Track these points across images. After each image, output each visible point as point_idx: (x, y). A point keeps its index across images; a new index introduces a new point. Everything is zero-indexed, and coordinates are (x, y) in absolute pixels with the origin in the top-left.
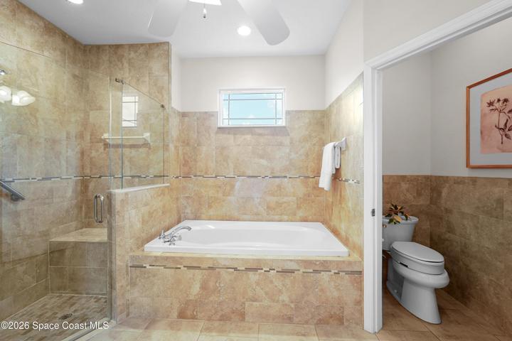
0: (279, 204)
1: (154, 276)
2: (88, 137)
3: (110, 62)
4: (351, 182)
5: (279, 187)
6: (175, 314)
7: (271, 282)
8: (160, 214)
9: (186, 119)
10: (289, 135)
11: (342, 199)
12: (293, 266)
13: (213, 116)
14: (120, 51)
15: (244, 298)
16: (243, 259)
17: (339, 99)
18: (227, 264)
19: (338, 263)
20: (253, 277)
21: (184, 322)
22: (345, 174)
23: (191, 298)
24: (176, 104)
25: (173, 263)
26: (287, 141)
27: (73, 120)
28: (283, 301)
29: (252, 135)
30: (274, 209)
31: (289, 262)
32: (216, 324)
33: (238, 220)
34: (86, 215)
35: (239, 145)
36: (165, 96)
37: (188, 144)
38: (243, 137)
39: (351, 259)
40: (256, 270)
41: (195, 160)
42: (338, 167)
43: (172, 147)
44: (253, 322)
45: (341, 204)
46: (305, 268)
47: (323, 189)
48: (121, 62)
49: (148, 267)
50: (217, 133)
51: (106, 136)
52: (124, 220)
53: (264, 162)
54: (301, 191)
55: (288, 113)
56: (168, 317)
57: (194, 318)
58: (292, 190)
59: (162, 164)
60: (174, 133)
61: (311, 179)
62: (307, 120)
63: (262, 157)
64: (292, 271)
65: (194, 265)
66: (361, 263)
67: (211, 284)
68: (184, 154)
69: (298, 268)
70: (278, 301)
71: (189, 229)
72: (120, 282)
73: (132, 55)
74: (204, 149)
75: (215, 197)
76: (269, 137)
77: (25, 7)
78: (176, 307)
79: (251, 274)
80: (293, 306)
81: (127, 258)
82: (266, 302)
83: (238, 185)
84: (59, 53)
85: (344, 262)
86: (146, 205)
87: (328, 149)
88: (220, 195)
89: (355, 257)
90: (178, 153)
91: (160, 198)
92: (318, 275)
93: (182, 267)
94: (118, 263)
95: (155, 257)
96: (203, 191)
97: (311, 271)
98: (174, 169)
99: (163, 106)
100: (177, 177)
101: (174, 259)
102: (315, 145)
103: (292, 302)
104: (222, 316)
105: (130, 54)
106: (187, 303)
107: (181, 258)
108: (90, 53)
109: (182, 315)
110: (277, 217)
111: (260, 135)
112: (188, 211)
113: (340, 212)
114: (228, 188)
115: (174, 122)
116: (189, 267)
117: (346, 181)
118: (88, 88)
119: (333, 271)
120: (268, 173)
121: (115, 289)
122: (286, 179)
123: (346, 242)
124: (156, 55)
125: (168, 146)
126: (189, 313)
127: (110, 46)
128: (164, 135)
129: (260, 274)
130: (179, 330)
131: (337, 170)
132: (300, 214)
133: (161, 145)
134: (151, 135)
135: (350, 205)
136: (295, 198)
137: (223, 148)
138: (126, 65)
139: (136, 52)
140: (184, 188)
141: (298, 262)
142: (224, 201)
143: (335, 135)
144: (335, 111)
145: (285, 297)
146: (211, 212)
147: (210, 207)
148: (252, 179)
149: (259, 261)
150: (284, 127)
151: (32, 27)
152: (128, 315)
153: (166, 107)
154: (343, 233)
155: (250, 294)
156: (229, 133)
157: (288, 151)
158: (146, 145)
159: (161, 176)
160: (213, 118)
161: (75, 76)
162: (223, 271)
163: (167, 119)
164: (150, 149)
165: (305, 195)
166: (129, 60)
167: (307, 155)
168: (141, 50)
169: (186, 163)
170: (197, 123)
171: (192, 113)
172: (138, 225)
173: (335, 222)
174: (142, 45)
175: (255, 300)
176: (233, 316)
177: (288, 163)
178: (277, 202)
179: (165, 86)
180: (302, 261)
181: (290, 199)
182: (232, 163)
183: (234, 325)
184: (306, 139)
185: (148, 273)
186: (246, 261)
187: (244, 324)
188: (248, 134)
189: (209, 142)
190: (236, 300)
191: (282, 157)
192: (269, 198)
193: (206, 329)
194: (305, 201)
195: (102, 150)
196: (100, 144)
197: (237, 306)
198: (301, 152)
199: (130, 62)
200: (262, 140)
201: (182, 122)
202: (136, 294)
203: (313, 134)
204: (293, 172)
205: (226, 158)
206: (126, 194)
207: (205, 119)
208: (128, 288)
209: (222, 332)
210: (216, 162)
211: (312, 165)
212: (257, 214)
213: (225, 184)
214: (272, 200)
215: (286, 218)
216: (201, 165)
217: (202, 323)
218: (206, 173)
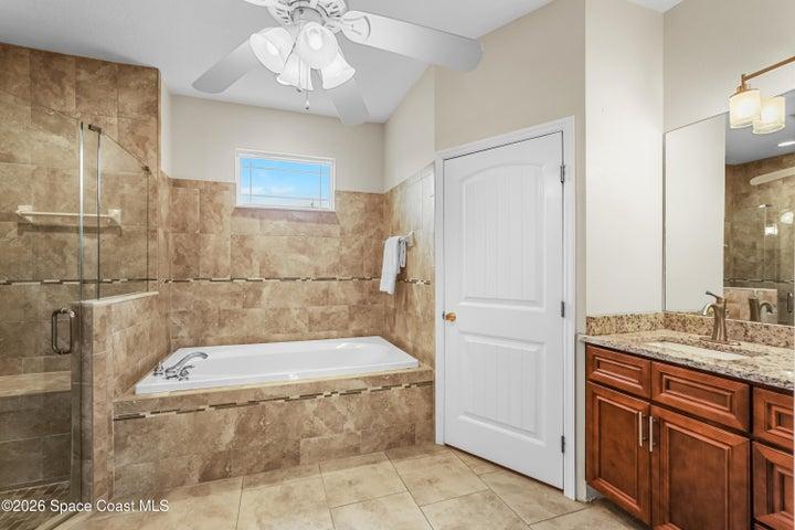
0: (325, 316)
1: (160, 428)
3: (35, 80)
4: (419, 283)
5: (326, 292)
6: (196, 478)
7: (334, 408)
8: (148, 338)
9: (181, 190)
10: (338, 223)
11: (408, 304)
12: (361, 385)
13: (227, 189)
14: (57, 66)
15: (298, 434)
16: (296, 385)
17: (404, 184)
18: (276, 394)
19: (409, 375)
20: (310, 405)
21: (212, 484)
22: (413, 274)
23: (222, 448)
24: (167, 166)
25: (192, 403)
26: (336, 230)
28: (348, 430)
29: (288, 220)
30: (319, 323)
31: (354, 381)
32: (261, 476)
33: (266, 342)
35: (268, 234)
36: (151, 153)
37: (184, 230)
38: (275, 222)
39: (421, 369)
40: (313, 396)
41: (196, 255)
42: (403, 266)
43: (161, 232)
44: (312, 463)
45: (406, 310)
46: (374, 386)
47: (386, 293)
48: (60, 84)
49: (148, 415)
50: (233, 215)
51: (24, 209)
52: (104, 348)
53: (305, 258)
54: (354, 297)
55: (338, 193)
56: (183, 483)
57: (225, 476)
58: (343, 296)
59: (144, 261)
60: (164, 212)
61: (367, 282)
62: (362, 206)
63: (302, 251)
64: (359, 392)
65: (225, 402)
66: (431, 373)
67: (252, 425)
68: (177, 245)
69: (365, 387)
70: (341, 431)
71: (205, 356)
72: (100, 446)
73: (84, 76)
74: (213, 237)
75: (229, 311)
76: (312, 224)
78: (197, 465)
79: (307, 403)
80: (359, 433)
81: (110, 407)
82: (327, 435)
83: (266, 291)
85: (415, 373)
86: (132, 324)
87: (391, 246)
88: (239, 306)
89: (426, 367)
90: (168, 244)
91: (147, 314)
92: (388, 392)
93: (207, 407)
94: (97, 416)
95: (161, 399)
96: (209, 302)
97: (380, 388)
98: (163, 269)
99: (147, 169)
100: (167, 281)
101: (194, 398)
102: (371, 237)
103: (358, 429)
104: (269, 464)
105: (78, 73)
106: (216, 456)
107: (206, 394)
109: (206, 476)
110: (322, 334)
111: (299, 221)
112: (184, 333)
113: (405, 321)
114: (251, 296)
115: (164, 193)
116: (217, 407)
117: (414, 282)
119: (404, 386)
120: (311, 274)
121: (90, 458)
122: (334, 282)
123: (414, 353)
124: (132, 84)
125: (155, 231)
126: (218, 471)
127: (33, 51)
128: (147, 213)
129: (319, 401)
130: (208, 494)
131: (403, 270)
132: (354, 327)
133: (144, 228)
134: (123, 214)
135: (418, 309)
136: (346, 307)
137: (243, 238)
138: (70, 90)
139: (92, 72)
140: (176, 299)
141: (365, 379)
142: (245, 315)
144: (398, 199)
145: (350, 425)
146: (224, 333)
147: (222, 325)
148: (288, 283)
149: (318, 384)
150: (334, 213)
152: (111, 496)
153: (153, 170)
154: (410, 345)
155: (307, 428)
156: (253, 216)
157: (338, 244)
158: (113, 227)
159: (140, 281)
160: (225, 192)
162: (269, 405)
163: (155, 190)
164: (121, 235)
165: (359, 302)
166: (78, 83)
167: (362, 250)
168: (102, 71)
169: (179, 260)
170: (200, 198)
171: (190, 181)
172: (122, 356)
173: (398, 333)
174: (105, 63)
175: (314, 435)
176: (283, 461)
177: (338, 260)
178: (322, 313)
179: (152, 137)
180: (370, 378)
181: (340, 308)
182: (258, 259)
183: (285, 473)
184: (359, 230)
185: (149, 424)
186: (301, 386)
187: (298, 468)
188: (281, 219)
189: (221, 228)
190: (287, 439)
191: (329, 252)
192: (311, 309)
193: (249, 485)
194: (360, 308)
195: (14, 233)
196: (11, 224)
197: (290, 447)
198: (354, 247)
199: (78, 87)
200: (302, 228)
201: (173, 195)
202: (126, 461)
203: (370, 224)
204: (345, 272)
205: (248, 253)
206: (109, 307)
207: (214, 193)
208: (112, 453)
209: (272, 482)
210: (233, 258)
211: (368, 263)
212: (295, 331)
213: (247, 291)
214: (317, 310)
215: (334, 333)
216: (207, 262)
217: (240, 480)
218: (215, 275)
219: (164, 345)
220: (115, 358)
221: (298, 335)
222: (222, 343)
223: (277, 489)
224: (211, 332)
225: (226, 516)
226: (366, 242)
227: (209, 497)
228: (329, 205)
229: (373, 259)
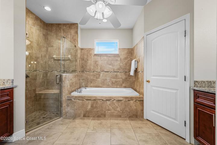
0: (116, 82)
1: (75, 103)
2: (48, 57)
3: (56, 30)
4: (140, 72)
5: (116, 75)
6: (82, 115)
7: (114, 104)
8: (75, 84)
9: (83, 50)
10: (120, 57)
11: (138, 78)
13: (92, 50)
14: (60, 26)
15: (105, 109)
16: (105, 97)
17: (137, 44)
18: (100, 98)
19: (136, 98)
20: (108, 103)
21: (86, 118)
22: (139, 70)
23: (88, 110)
24: (80, 45)
25: (82, 98)
26: (119, 59)
27: (43, 50)
28: (118, 110)
29: (107, 57)
30: (114, 83)
31: (120, 98)
32: (96, 118)
33: (101, 87)
34: (47, 85)
35: (102, 60)
36: (76, 42)
37: (83, 60)
38: (104, 57)
39: (140, 96)
40: (109, 100)
41: (86, 66)
42: (136, 68)
43: (78, 60)
44: (108, 117)
45: (137, 80)
46: (125, 99)
47: (131, 75)
48: (60, 30)
49: (73, 100)
50: (94, 56)
51: (54, 56)
52: (65, 84)
53: (111, 66)
54: (124, 77)
55: (119, 49)
56: (80, 116)
57: (88, 116)
58: (121, 77)
59: (75, 67)
60: (79, 56)
61: (127, 73)
62: (126, 52)
63: (110, 65)
64: (121, 101)
65: (88, 99)
66: (143, 98)
67: (94, 105)
68: (82, 63)
69: (123, 99)
70: (116, 110)
71: (86, 88)
72: (64, 105)
73: (64, 27)
74: (89, 62)
75: (93, 79)
76: (113, 58)
77: (30, 11)
78: (83, 113)
79: (108, 102)
81: (66, 97)
82: (113, 111)
83: (101, 75)
84: (39, 26)
85: (138, 97)
86: (71, 80)
87: (133, 62)
88: (95, 78)
89: (142, 96)
90: (80, 63)
91: (75, 78)
92: (129, 101)
93: (85, 100)
94: (64, 98)
95: (76, 96)
96: (88, 77)
97: (127, 100)
98: (79, 69)
99: (75, 46)
100: (80, 72)
102: (129, 60)
103: (121, 111)
104: (98, 116)
105: (63, 27)
106: (87, 111)
107: (84, 97)
108: (49, 26)
109: (84, 116)
110: (115, 86)
111: (109, 57)
112: (83, 84)
113: (137, 83)
114: (98, 76)
115: (79, 51)
116: (87, 100)
118: (48, 39)
119: (134, 100)
120: (112, 71)
121: (62, 107)
122: (118, 73)
123: (139, 92)
124: (73, 28)
125: (77, 60)
126: (87, 115)
127: (56, 24)
128: (76, 56)
129: (111, 102)
130: (84, 120)
131: (136, 69)
132: (124, 85)
133: (75, 59)
134: (71, 56)
135: (140, 80)
136: (122, 80)
137: (96, 62)
138: (62, 31)
139: (66, 26)
140: (82, 76)
142: (96, 80)
143: (135, 57)
144: (135, 49)
145: (119, 109)
146: (92, 85)
147: (91, 83)
148: (107, 73)
149: (110, 97)
150: (118, 54)
151: (32, 18)
152: (66, 116)
153: (76, 46)
154: (138, 90)
155: (107, 108)
156: (98, 56)
157: (119, 62)
158: (69, 60)
159: (74, 71)
160: (92, 51)
161: (44, 35)
162: (98, 101)
163: (77, 51)
164: (70, 61)
165: (125, 78)
166: (63, 29)
167: (126, 64)
168: (68, 26)
169: (82, 67)
170: (87, 52)
171: (85, 48)
172: (69, 87)
173: (135, 87)
174: (68, 24)
175: (109, 110)
176: (102, 116)
177: (119, 67)
178: (115, 81)
179: (76, 39)
180: (124, 97)
181: (120, 80)
182: (99, 67)
183: (102, 118)
184: (126, 58)
185: (73, 102)
186: (106, 97)
187: (105, 118)
188: (105, 56)
189: (91, 59)
190: (103, 110)
191: (117, 65)
192: (112, 80)
193: (93, 119)
194: (125, 80)
195: (53, 61)
196: (52, 59)
197: (103, 112)
198: (124, 63)
199: (63, 30)
200: (110, 59)
201: (81, 52)
202: (69, 109)
203: (128, 57)
204: (121, 70)
205: (97, 65)
206: (66, 75)
207: (90, 51)
208: (66, 107)
209: (98, 120)
210: (94, 66)
211: (128, 68)
212: (108, 85)
213: (97, 74)
214: (114, 80)
215: (118, 86)
216: (88, 67)
217: (91, 118)
218: (90, 70)
219: (79, 86)
220: (67, 86)
221: (109, 86)
222: (91, 87)
223: (99, 122)
224: (89, 84)
225: (87, 125)
226: (127, 62)
227: (85, 120)
228: (117, 52)
229: (129, 67)
